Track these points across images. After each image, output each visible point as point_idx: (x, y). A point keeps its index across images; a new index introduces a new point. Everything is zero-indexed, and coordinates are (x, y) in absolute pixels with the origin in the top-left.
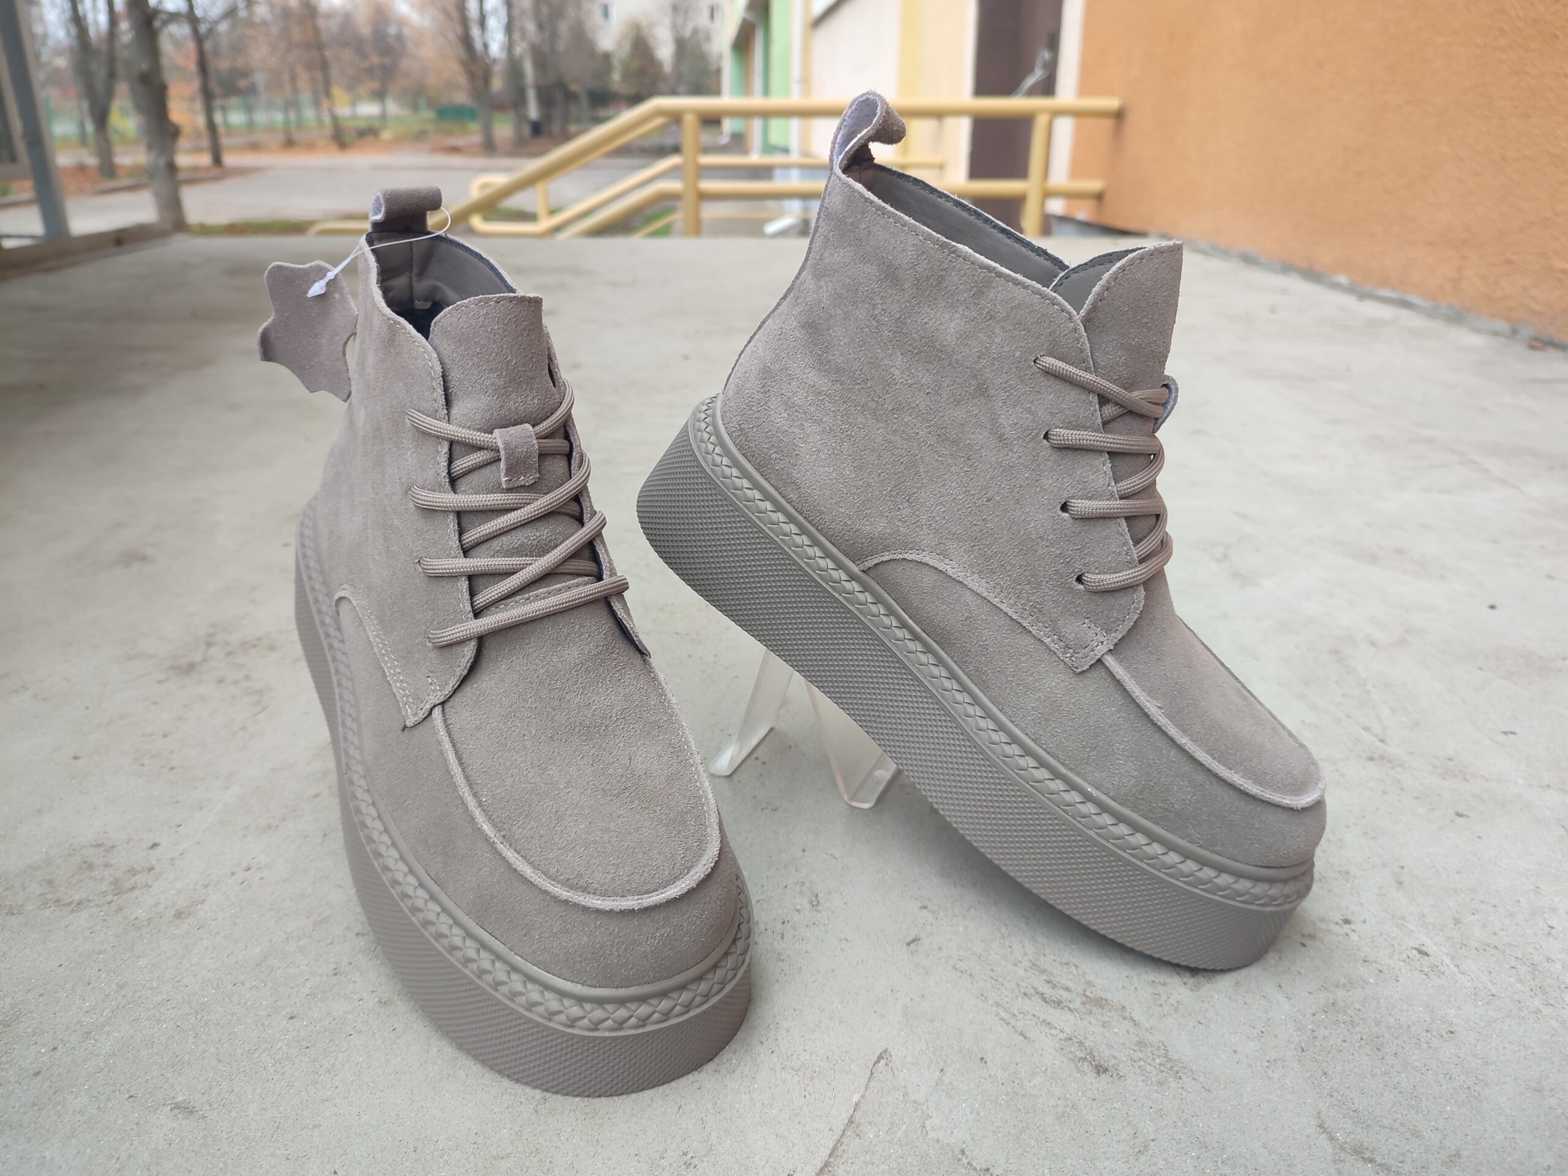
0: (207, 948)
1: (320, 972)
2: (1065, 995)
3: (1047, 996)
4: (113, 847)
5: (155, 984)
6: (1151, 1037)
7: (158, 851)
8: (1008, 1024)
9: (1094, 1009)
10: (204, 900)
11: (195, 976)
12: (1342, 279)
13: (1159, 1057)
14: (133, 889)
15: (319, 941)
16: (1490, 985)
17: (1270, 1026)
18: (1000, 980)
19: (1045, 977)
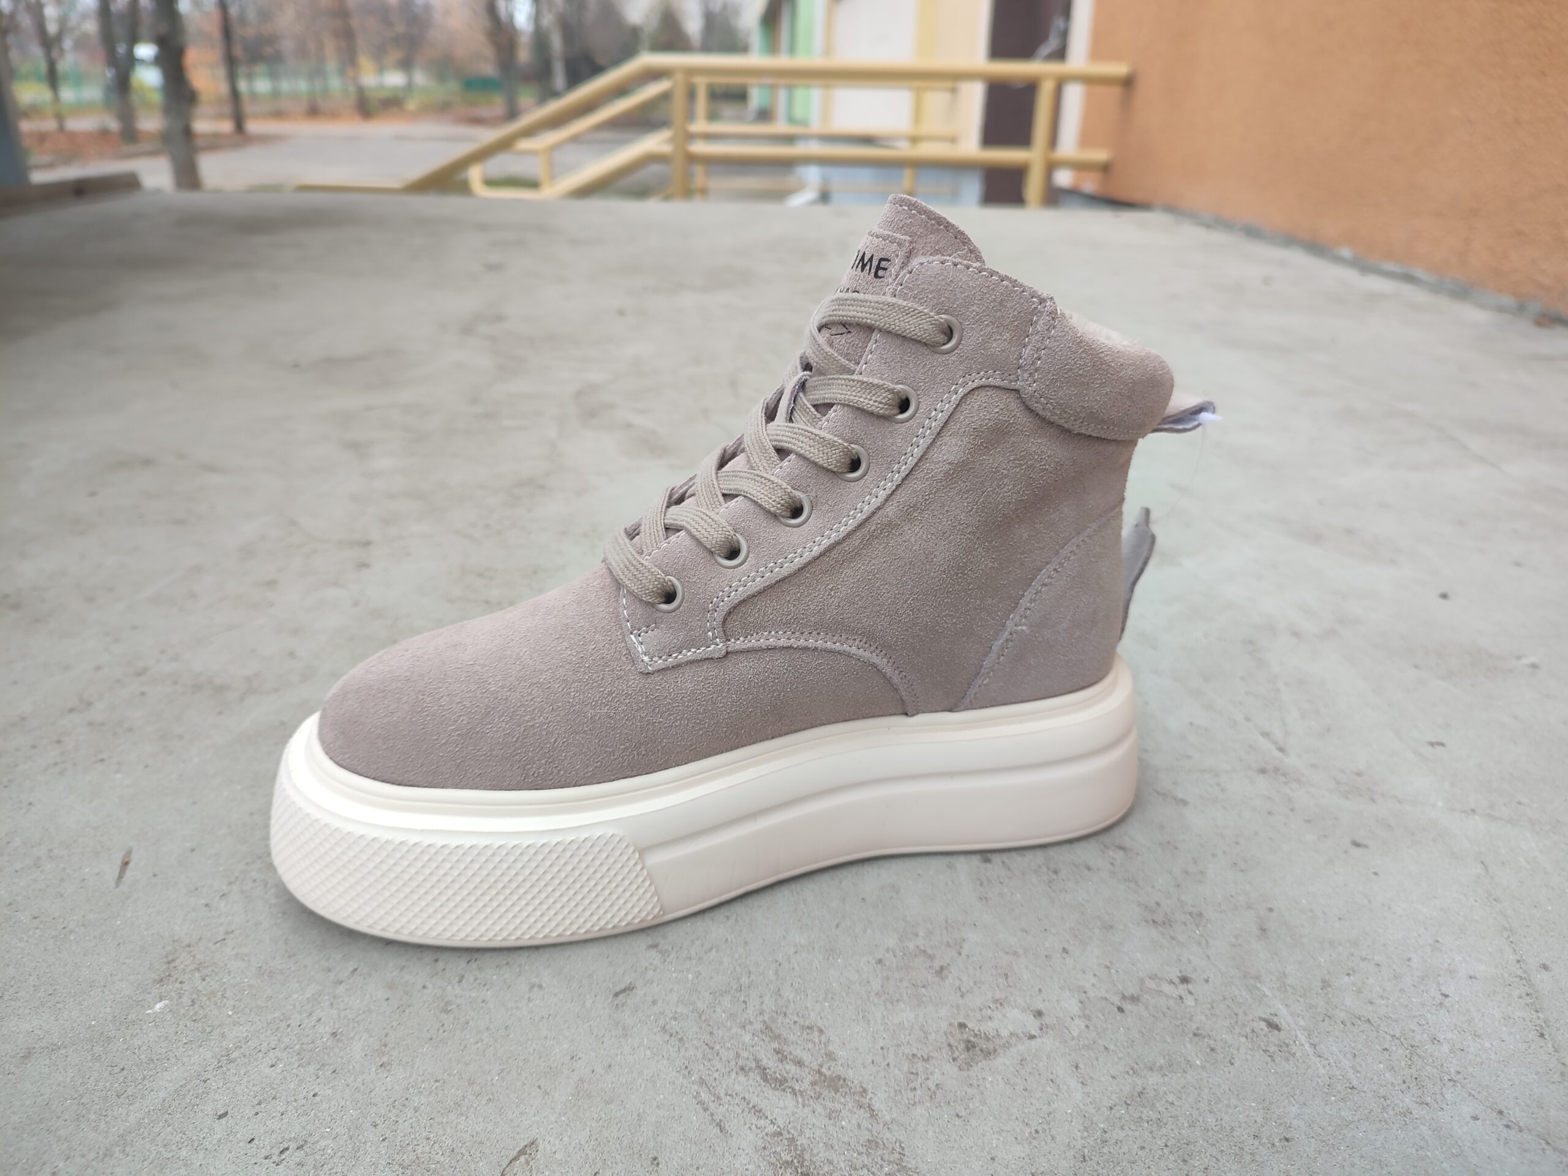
2: (793, 1071)
3: (770, 1072)
6: (888, 1135)
8: (706, 1110)
9: (825, 1093)
13: (890, 1162)
16: (1351, 1074)
17: (1048, 1123)
18: (717, 1047)
19: (776, 1045)
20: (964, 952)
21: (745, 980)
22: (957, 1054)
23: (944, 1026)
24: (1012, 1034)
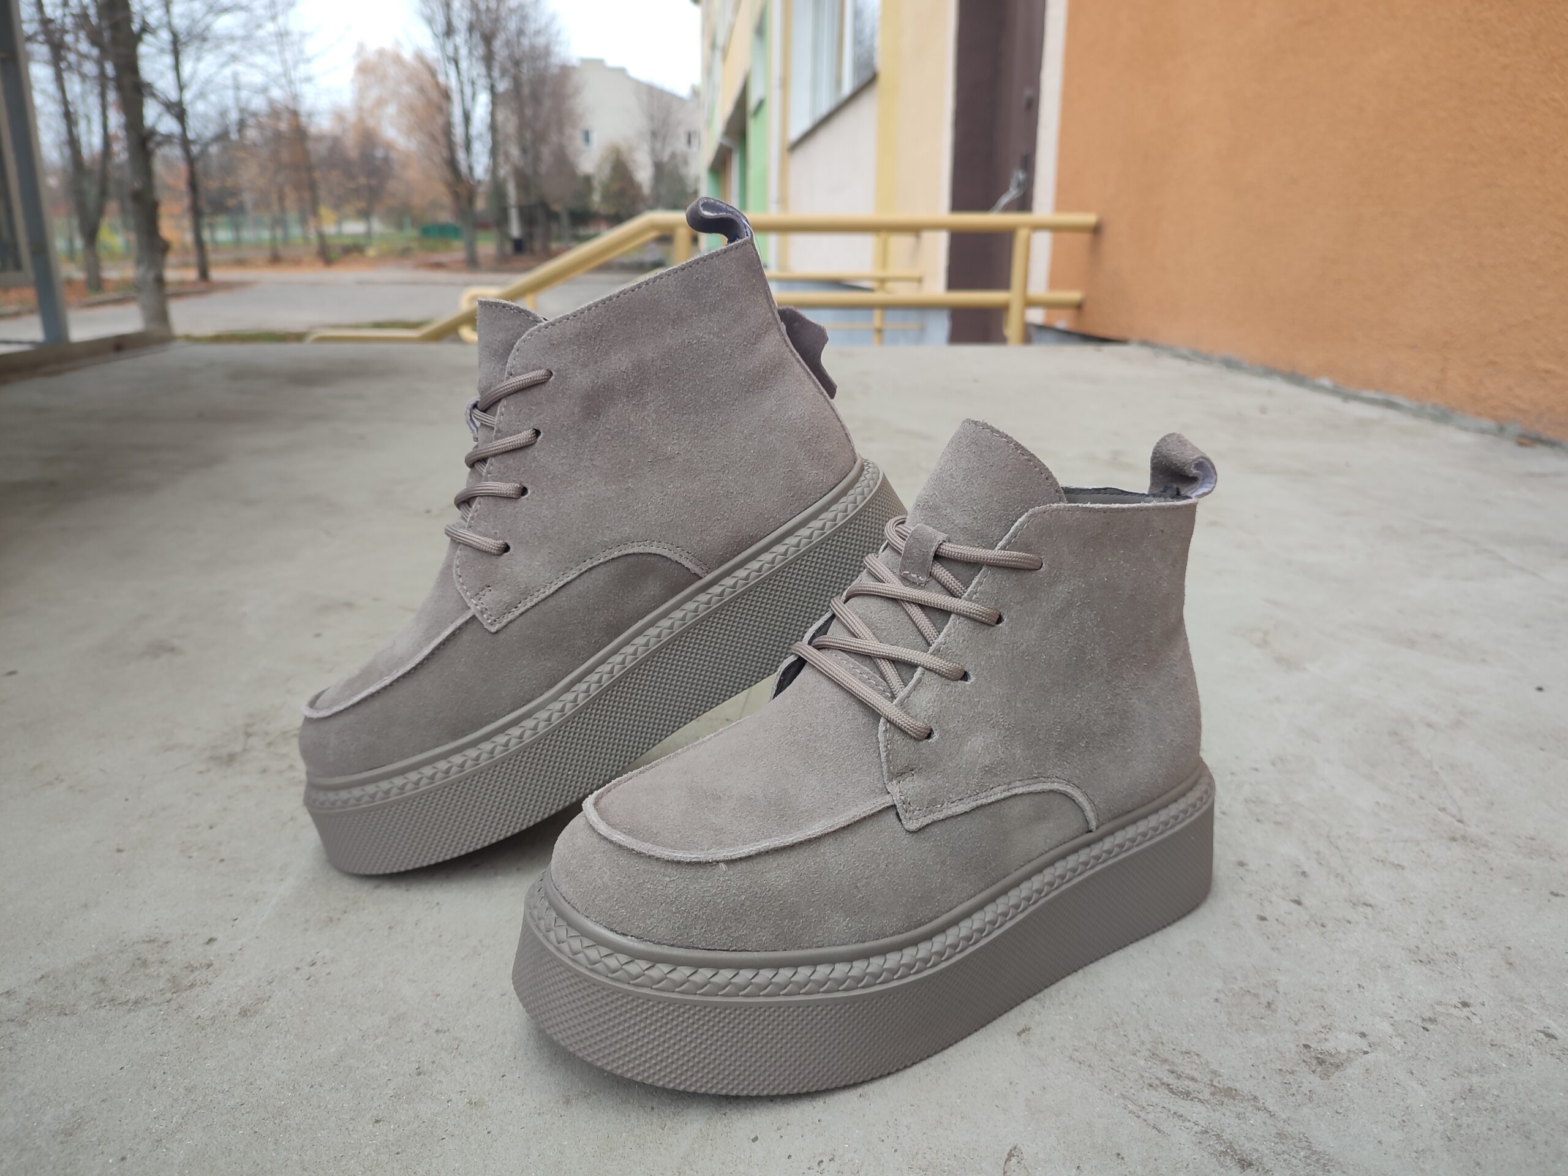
0: (278, 1047)
1: (402, 1072)
2: (1192, 1085)
3: (1174, 1087)
4: (167, 943)
5: (226, 1087)
6: (1290, 1129)
7: (215, 946)
8: (1139, 1117)
9: (1226, 1100)
10: (270, 997)
11: (268, 1079)
12: (1326, 382)
13: (1303, 1149)
14: (192, 986)
15: (397, 1039)
17: (1410, 1114)
18: (1122, 1071)
19: (1168, 1067)
20: (1281, 990)
21: (1115, 1018)
22: (1313, 1068)
23: (1293, 1046)
24: (1349, 1051)
